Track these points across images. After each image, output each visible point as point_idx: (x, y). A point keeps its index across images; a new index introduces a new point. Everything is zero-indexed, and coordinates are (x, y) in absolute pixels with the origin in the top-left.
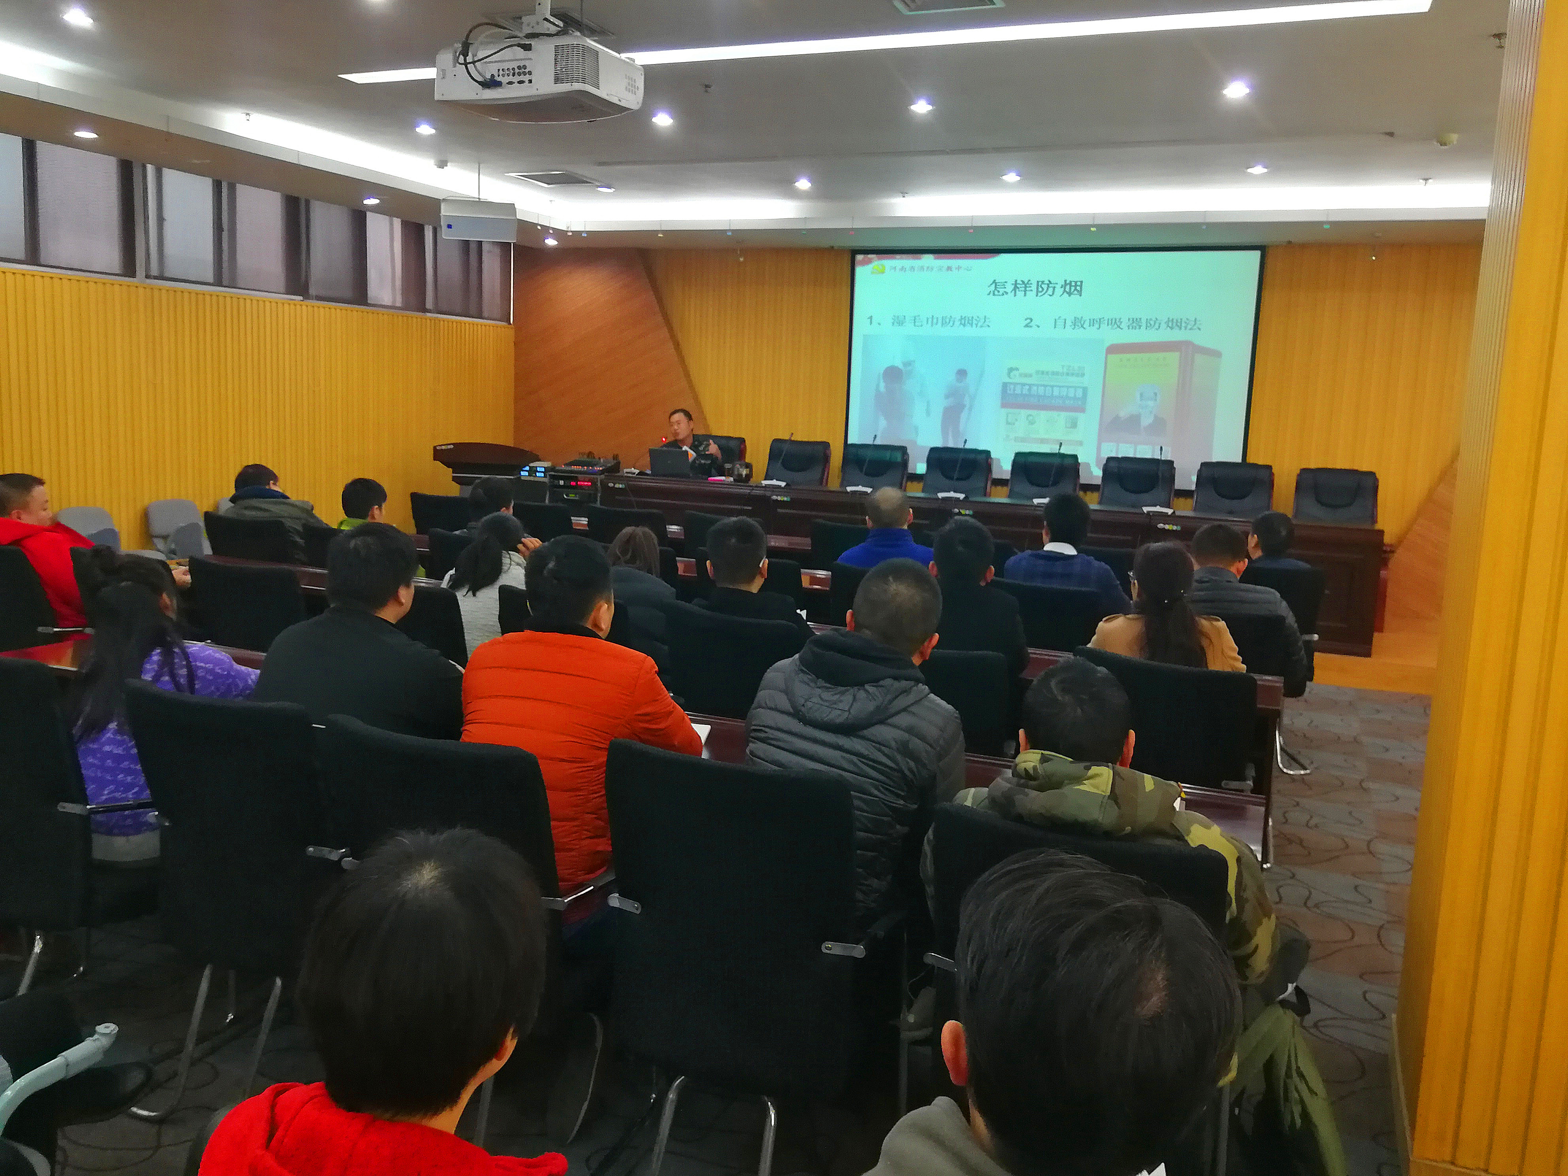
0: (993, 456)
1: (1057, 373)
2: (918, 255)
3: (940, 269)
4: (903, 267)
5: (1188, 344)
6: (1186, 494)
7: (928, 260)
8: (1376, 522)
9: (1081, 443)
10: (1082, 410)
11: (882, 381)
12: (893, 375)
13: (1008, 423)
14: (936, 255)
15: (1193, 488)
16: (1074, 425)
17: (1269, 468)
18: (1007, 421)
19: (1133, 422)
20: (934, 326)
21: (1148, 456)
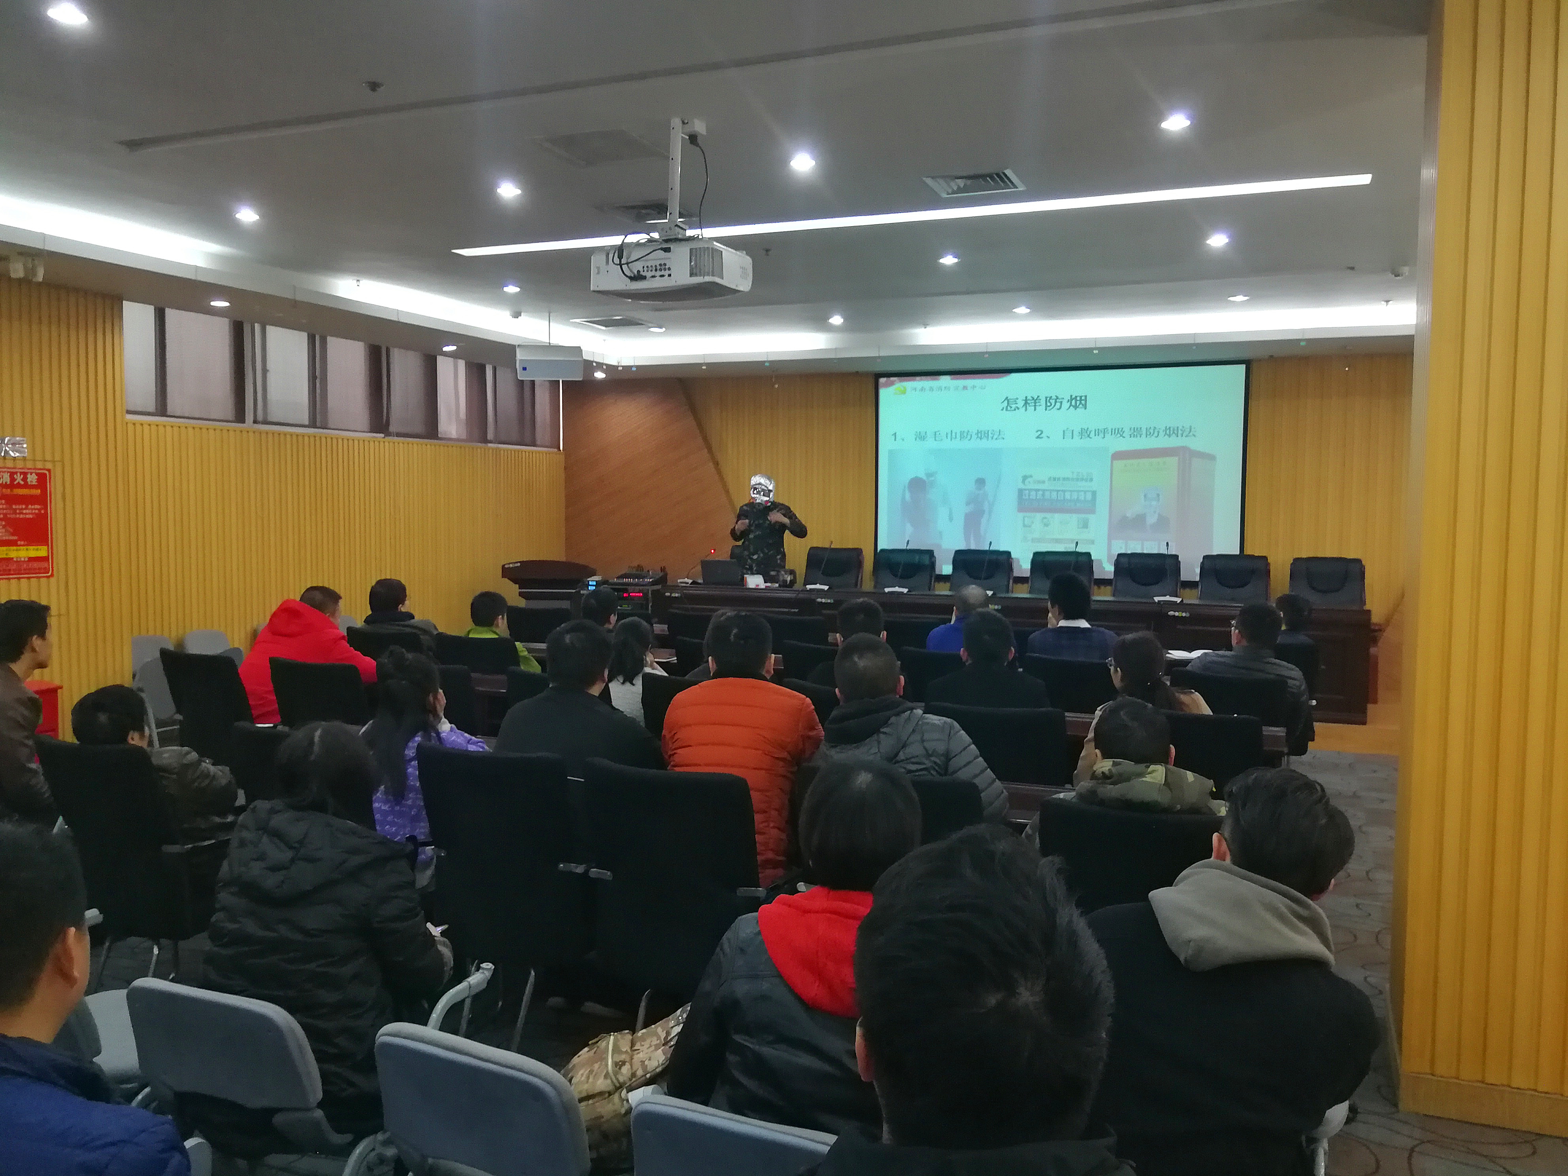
0: (1013, 556)
1: (1068, 479)
2: (937, 377)
3: (956, 388)
4: (922, 387)
5: (1185, 449)
6: (1191, 585)
7: (945, 380)
8: (1365, 604)
9: (1093, 542)
10: (1092, 511)
11: (907, 491)
12: (918, 485)
13: (1025, 526)
14: (953, 376)
15: (1198, 579)
16: (1085, 525)
17: (1265, 558)
18: (1024, 523)
19: (1139, 521)
20: (953, 440)
21: (1155, 551)
